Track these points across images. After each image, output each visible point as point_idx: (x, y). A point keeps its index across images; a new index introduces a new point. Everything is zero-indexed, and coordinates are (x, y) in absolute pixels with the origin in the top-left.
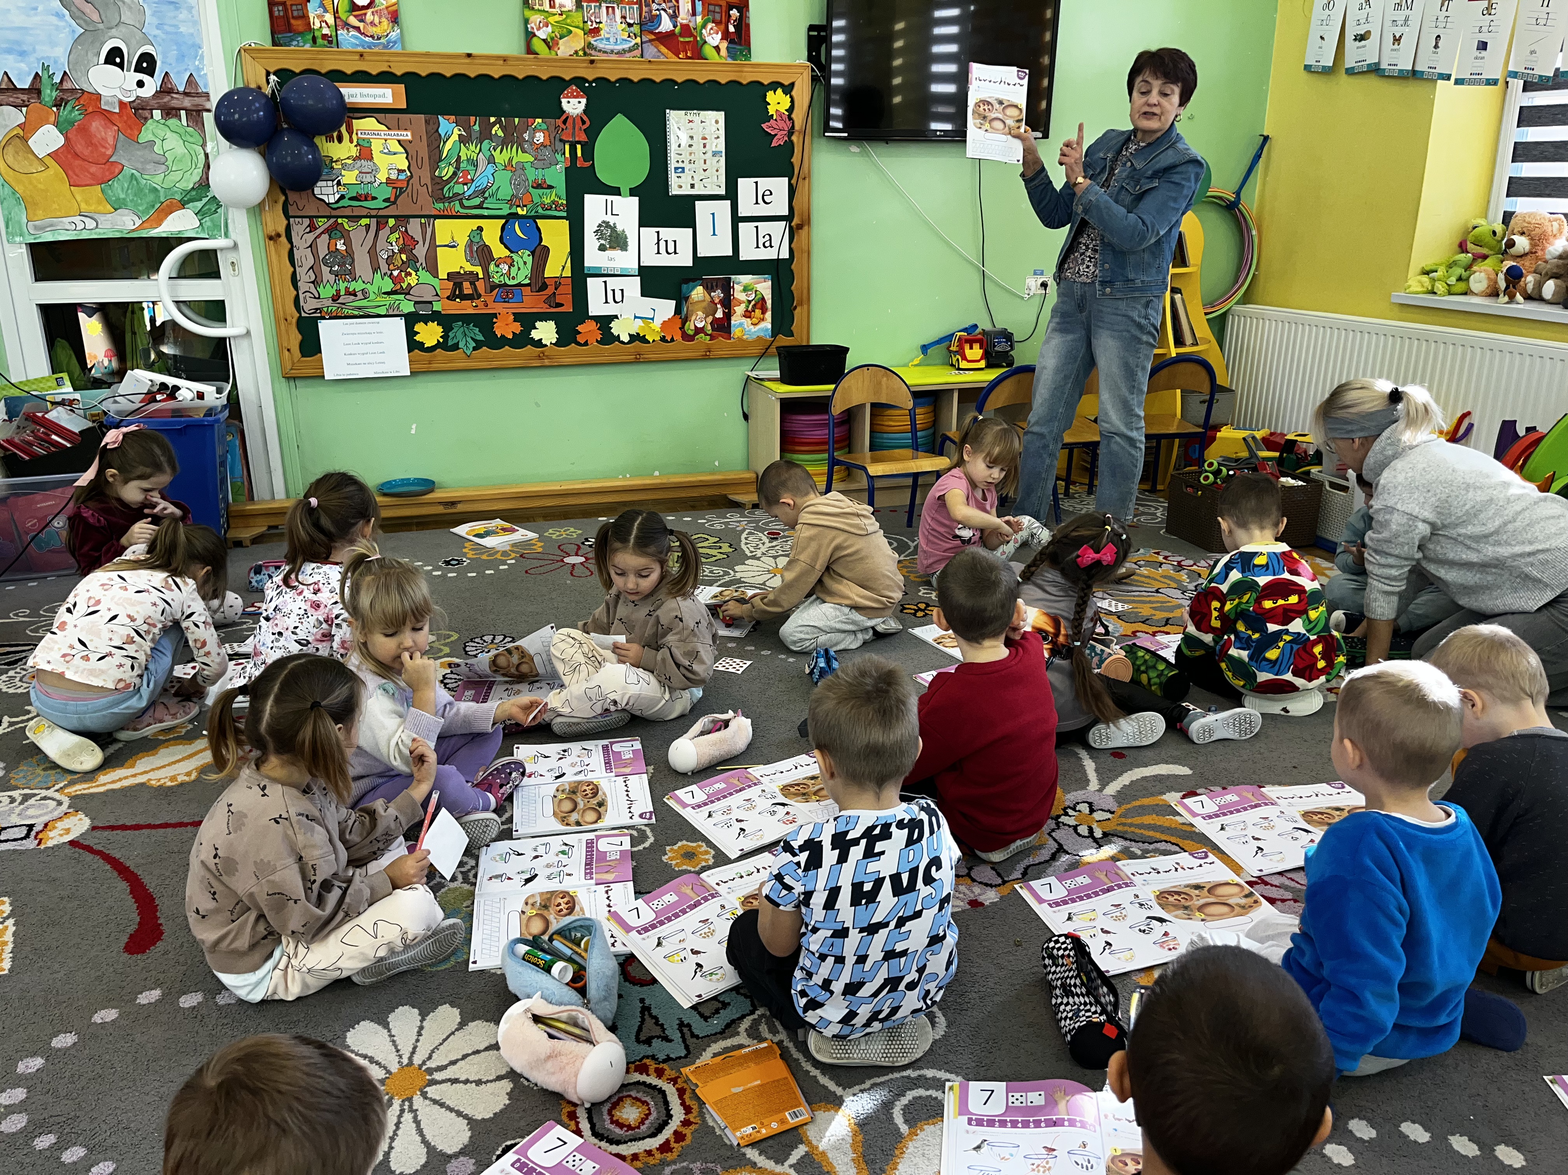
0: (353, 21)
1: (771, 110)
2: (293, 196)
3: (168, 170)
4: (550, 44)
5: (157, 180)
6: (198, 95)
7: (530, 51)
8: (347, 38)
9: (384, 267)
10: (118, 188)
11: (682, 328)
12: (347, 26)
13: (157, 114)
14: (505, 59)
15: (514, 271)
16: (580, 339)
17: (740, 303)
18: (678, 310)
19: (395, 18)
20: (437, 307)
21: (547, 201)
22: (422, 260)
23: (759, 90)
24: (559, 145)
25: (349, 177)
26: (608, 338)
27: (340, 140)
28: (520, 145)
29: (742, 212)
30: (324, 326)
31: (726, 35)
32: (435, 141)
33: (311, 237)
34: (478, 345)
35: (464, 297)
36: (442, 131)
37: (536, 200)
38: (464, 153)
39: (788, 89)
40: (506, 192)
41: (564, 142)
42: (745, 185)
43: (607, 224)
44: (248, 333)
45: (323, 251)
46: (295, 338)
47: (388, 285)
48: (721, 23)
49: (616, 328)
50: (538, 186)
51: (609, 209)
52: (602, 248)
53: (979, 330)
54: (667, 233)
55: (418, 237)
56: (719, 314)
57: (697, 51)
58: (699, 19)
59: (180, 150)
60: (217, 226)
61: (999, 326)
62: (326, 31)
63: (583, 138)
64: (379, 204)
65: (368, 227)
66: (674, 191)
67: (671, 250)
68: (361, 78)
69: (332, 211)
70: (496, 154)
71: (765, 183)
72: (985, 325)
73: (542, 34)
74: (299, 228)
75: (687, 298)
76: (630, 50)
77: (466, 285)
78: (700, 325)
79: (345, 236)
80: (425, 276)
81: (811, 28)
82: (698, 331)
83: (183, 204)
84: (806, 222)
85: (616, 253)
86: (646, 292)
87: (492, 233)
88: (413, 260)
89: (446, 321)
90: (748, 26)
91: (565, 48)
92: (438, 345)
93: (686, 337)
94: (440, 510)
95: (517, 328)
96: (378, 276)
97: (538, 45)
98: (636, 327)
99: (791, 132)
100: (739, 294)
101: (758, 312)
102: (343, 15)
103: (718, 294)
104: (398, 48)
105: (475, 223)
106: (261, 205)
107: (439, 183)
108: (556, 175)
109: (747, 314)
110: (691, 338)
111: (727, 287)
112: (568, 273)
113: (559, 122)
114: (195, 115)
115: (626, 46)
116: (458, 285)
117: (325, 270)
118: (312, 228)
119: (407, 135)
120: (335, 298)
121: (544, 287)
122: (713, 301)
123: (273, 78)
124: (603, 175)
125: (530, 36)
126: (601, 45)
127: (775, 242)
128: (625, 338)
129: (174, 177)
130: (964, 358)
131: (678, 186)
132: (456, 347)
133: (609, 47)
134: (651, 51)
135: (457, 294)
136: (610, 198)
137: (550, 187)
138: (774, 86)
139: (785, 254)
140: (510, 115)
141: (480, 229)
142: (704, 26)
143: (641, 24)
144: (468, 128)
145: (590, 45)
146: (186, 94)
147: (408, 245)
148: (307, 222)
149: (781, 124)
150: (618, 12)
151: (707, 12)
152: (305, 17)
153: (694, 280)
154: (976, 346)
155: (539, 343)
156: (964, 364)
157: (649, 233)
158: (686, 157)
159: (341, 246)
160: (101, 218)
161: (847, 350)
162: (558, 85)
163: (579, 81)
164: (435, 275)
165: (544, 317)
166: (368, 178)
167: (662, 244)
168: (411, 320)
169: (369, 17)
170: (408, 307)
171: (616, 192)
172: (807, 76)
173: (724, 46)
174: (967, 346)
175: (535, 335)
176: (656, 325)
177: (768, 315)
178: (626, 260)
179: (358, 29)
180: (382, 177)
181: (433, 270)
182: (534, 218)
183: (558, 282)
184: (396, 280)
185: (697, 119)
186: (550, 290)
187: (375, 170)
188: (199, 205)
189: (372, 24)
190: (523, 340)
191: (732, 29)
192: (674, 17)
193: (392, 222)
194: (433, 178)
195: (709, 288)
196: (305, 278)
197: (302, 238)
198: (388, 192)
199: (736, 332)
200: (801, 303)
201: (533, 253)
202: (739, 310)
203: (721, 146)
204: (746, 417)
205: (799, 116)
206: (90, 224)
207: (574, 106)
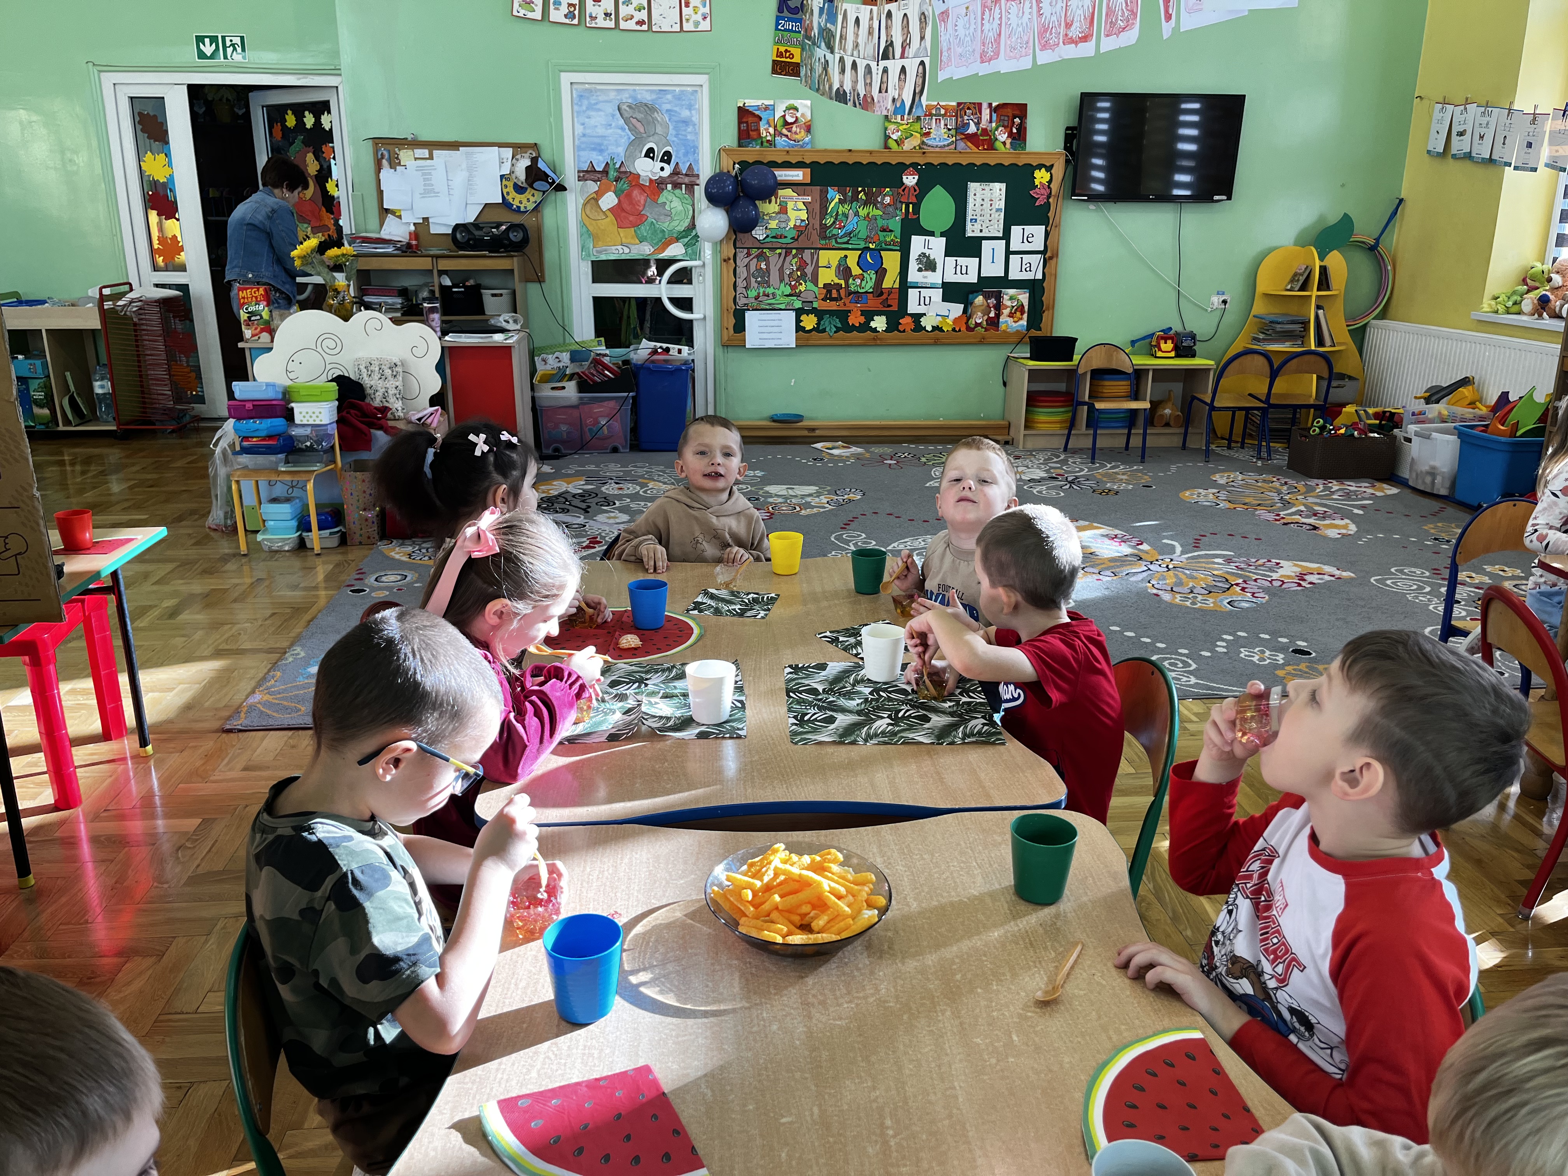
0: (785, 131)
1: (1037, 182)
2: (740, 235)
3: (672, 220)
4: (898, 142)
5: (665, 225)
6: (693, 176)
7: (886, 147)
8: (781, 141)
9: (787, 279)
10: (644, 229)
11: (967, 323)
12: (781, 134)
13: (669, 187)
14: (871, 152)
15: (864, 283)
16: (901, 328)
17: (1007, 307)
18: (965, 311)
19: (808, 129)
20: (815, 305)
21: (888, 240)
22: (809, 276)
23: (1030, 170)
24: (899, 205)
25: (773, 224)
26: (919, 328)
27: (770, 202)
28: (875, 205)
29: (1013, 248)
30: (748, 314)
31: (1011, 135)
32: (824, 202)
33: (748, 260)
34: (838, 330)
35: (832, 299)
36: (829, 196)
37: (882, 239)
38: (841, 209)
39: (1049, 169)
40: (863, 234)
41: (902, 203)
42: (1016, 230)
43: (924, 254)
44: (705, 318)
45: (753, 268)
46: (732, 321)
47: (788, 290)
48: (1008, 127)
49: (924, 322)
50: (884, 230)
51: (927, 245)
52: (920, 270)
53: (1172, 332)
54: (962, 261)
55: (809, 261)
56: (992, 315)
57: (990, 144)
58: (994, 125)
59: (680, 208)
60: (694, 253)
61: (1188, 329)
62: (769, 138)
63: (914, 200)
64: (788, 240)
65: (780, 254)
66: (969, 234)
67: (964, 271)
68: (787, 165)
69: (761, 245)
70: (860, 210)
71: (1029, 229)
72: (1177, 327)
73: (894, 137)
74: (742, 254)
75: (972, 303)
76: (948, 145)
77: (834, 292)
78: (979, 321)
79: (767, 260)
80: (810, 286)
81: (1068, 129)
82: (977, 325)
83: (677, 240)
84: (1056, 254)
85: (929, 273)
86: (945, 299)
87: (853, 258)
88: (804, 275)
89: (820, 314)
90: (1025, 128)
91: (908, 146)
92: (814, 329)
93: (969, 329)
94: (806, 433)
95: (862, 319)
96: (782, 285)
97: (892, 144)
98: (937, 321)
99: (1049, 196)
100: (1006, 301)
101: (1018, 314)
102: (779, 128)
103: (992, 301)
104: (809, 147)
105: (843, 253)
106: (721, 241)
107: (824, 228)
108: (895, 224)
109: (1011, 315)
110: (972, 330)
111: (999, 297)
112: (897, 285)
113: (900, 190)
114: (690, 187)
115: (946, 143)
116: (829, 292)
117: (753, 280)
118: (749, 254)
119: (809, 199)
120: (757, 298)
121: (881, 294)
122: (988, 306)
123: (737, 166)
124: (925, 223)
125: (887, 137)
126: (930, 143)
127: (1033, 268)
128: (929, 328)
129: (675, 223)
130: (1160, 350)
131: (971, 231)
132: (824, 331)
133: (934, 143)
134: (961, 145)
135: (828, 297)
136: (927, 238)
137: (891, 231)
138: (1040, 167)
139: (1039, 276)
140: (870, 187)
141: (846, 257)
142: (997, 129)
143: (956, 129)
144: (845, 195)
145: (923, 143)
146: (686, 175)
147: (802, 265)
148: (746, 251)
149: (1043, 191)
150: (942, 122)
151: (999, 120)
152: (758, 130)
153: (977, 292)
154: (1169, 342)
155: (875, 330)
156: (1159, 354)
157: (951, 260)
158: (978, 212)
159: (763, 266)
160: (632, 247)
161: (1076, 340)
162: (902, 168)
163: (914, 165)
164: (816, 285)
165: (880, 313)
166: (783, 225)
167: (959, 268)
168: (799, 312)
169: (794, 129)
170: (798, 304)
171: (932, 234)
172: (1062, 160)
173: (1009, 141)
174: (1162, 342)
175: (873, 324)
176: (949, 321)
177: (1025, 316)
178: (935, 278)
179: (787, 136)
180: (791, 224)
181: (815, 282)
182: (879, 251)
183: (890, 291)
184: (793, 288)
185: (987, 188)
186: (884, 297)
187: (789, 220)
188: (686, 240)
189: (796, 133)
190: (865, 327)
191: (1015, 131)
192: (977, 124)
193: (794, 251)
194: (821, 224)
195: (987, 297)
196: (741, 284)
197: (742, 261)
198: (794, 233)
199: (1003, 327)
200: (1048, 309)
201: (876, 273)
202: (1006, 312)
203: (1002, 205)
204: (1005, 384)
205: (1055, 186)
206: (627, 250)
207: (910, 180)
